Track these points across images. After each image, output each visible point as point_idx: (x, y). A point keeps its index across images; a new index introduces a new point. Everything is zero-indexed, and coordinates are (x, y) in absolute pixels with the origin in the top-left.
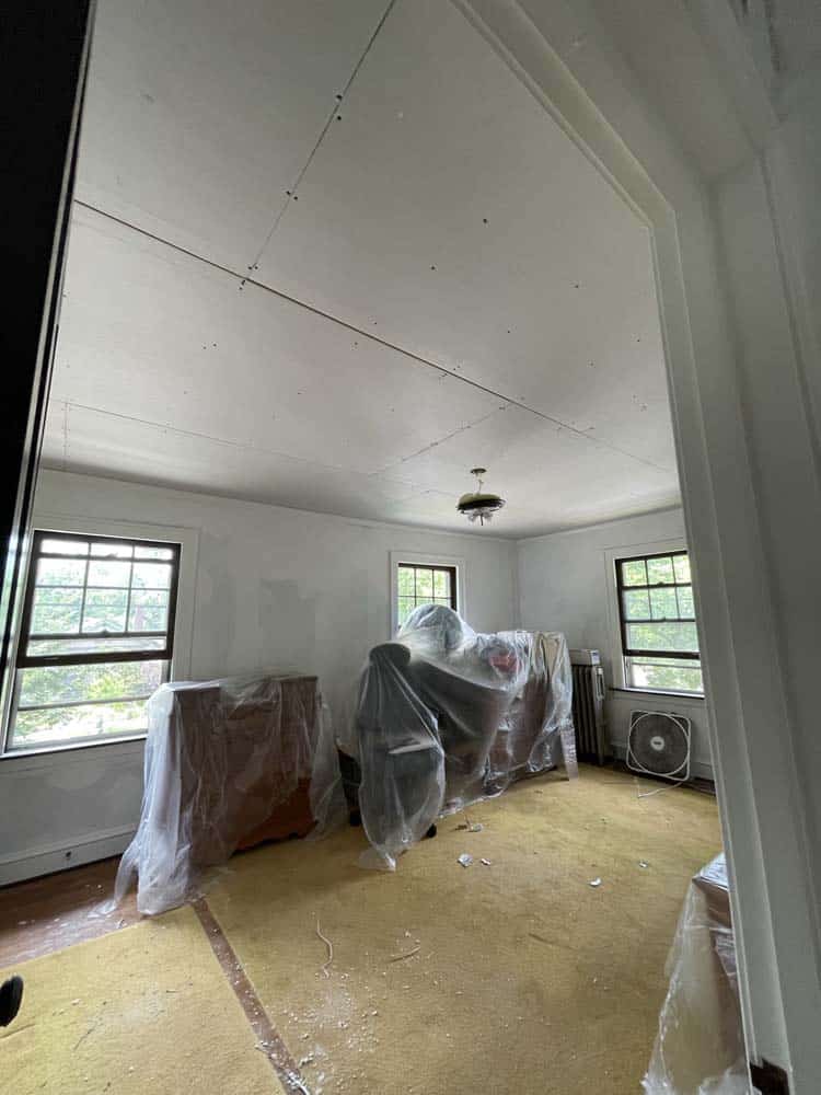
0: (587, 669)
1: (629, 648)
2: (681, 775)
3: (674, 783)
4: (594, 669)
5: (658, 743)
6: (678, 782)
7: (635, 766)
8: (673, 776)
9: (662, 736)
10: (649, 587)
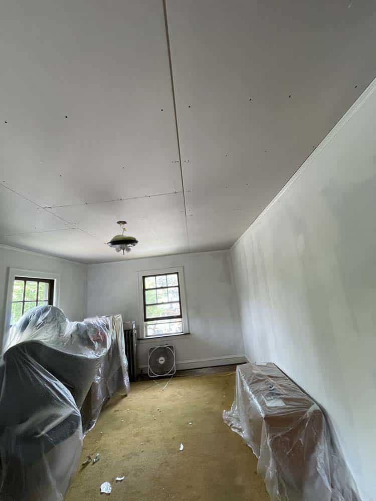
0: (130, 332)
1: (147, 317)
2: (172, 372)
3: (169, 377)
4: (134, 331)
5: (162, 360)
6: (171, 376)
7: (153, 375)
8: (169, 374)
9: (163, 357)
10: (156, 289)
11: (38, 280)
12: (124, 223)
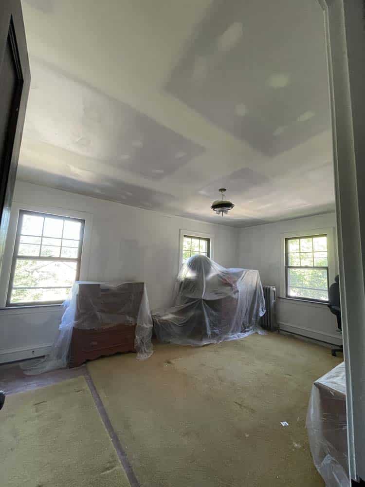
0: (268, 288)
4: (272, 288)
11: (200, 238)
12: (224, 190)
